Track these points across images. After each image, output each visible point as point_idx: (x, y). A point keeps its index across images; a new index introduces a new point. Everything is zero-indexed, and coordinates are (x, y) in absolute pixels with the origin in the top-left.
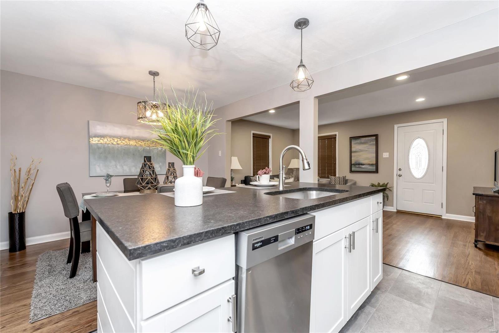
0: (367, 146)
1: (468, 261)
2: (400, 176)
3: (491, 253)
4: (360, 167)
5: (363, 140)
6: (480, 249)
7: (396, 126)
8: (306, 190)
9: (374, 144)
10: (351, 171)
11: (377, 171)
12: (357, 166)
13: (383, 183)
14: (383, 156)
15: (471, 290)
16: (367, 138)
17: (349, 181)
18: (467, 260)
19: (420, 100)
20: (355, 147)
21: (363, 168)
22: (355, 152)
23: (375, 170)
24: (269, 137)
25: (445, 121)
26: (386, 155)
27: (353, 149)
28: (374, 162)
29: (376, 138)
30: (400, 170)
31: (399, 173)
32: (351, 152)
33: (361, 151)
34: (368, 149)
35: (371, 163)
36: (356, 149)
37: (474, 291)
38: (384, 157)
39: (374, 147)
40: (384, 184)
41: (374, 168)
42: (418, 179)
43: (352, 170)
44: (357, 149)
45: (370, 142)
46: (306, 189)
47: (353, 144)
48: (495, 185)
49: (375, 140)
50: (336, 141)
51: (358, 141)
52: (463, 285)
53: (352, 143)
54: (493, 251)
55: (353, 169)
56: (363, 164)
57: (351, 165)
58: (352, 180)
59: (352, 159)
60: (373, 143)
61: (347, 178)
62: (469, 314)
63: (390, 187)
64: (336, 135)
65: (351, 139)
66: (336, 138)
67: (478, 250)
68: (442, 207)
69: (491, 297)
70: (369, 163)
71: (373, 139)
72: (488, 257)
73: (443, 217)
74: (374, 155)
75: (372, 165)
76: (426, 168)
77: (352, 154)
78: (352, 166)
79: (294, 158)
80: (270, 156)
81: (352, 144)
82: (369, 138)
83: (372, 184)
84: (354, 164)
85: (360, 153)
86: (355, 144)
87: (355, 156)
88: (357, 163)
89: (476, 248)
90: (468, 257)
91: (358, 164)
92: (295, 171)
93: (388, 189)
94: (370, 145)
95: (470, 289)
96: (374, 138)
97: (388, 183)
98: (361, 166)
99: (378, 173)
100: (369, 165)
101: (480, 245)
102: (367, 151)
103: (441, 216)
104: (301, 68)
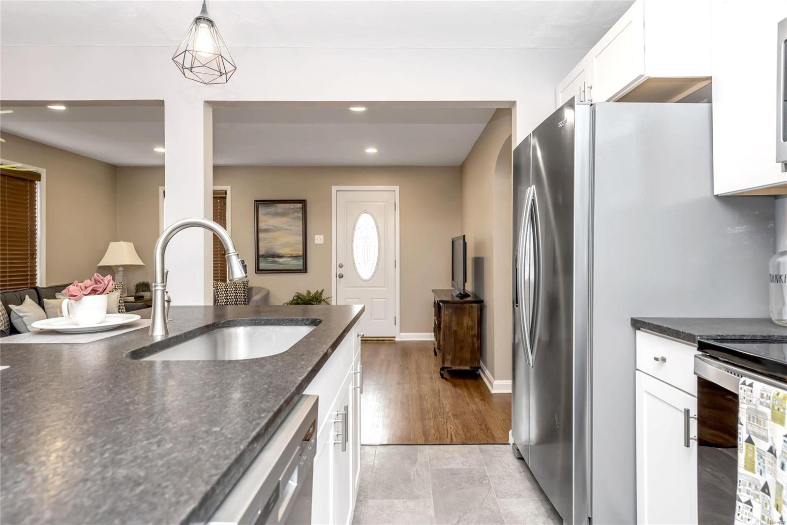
0: (288, 220)
1: (441, 402)
2: (341, 276)
3: (458, 381)
4: (275, 262)
5: (281, 207)
6: (446, 379)
7: (334, 189)
8: (219, 328)
9: (298, 218)
10: (258, 270)
11: (304, 270)
12: (271, 259)
13: (315, 291)
14: (314, 241)
15: (457, 446)
16: (287, 206)
17: (254, 292)
18: (440, 400)
19: (371, 151)
20: (267, 221)
21: (281, 264)
22: (266, 231)
23: (301, 267)
24: (38, 177)
25: (397, 188)
26: (318, 239)
27: (262, 225)
28: (301, 253)
29: (303, 205)
30: (341, 266)
31: (340, 271)
32: (257, 231)
33: (276, 229)
34: (289, 226)
35: (295, 253)
36: (266, 225)
37: (460, 444)
38: (316, 243)
39: (300, 223)
40: (318, 291)
41: (300, 263)
42: (366, 281)
43: (260, 268)
44: (269, 226)
45: (293, 213)
46: (220, 326)
47: (261, 214)
48: (453, 286)
49: (301, 210)
50: (225, 204)
51: (272, 209)
52: (448, 441)
53: (260, 212)
54: (459, 379)
55: (262, 265)
56: (280, 255)
57: (258, 257)
58: (260, 289)
59: (260, 244)
60: (299, 215)
61: (250, 285)
62: (467, 483)
63: (327, 298)
64: (226, 193)
65: (259, 203)
66: (225, 198)
67: (445, 381)
68: (395, 324)
69: (477, 446)
70: (291, 253)
71: (297, 208)
72: (457, 389)
73: (397, 339)
74: (300, 238)
75: (297, 257)
76: (376, 263)
77: (261, 235)
78: (260, 259)
79: (116, 240)
80: (38, 232)
81: (260, 216)
82: (292, 206)
83: (296, 295)
84: (263, 256)
85: (276, 234)
86: (266, 214)
87: (265, 239)
88: (270, 253)
89: (442, 379)
90: (439, 395)
91: (270, 255)
92: (121, 274)
93: (324, 301)
94: (293, 218)
95: (457, 444)
96: (300, 205)
97: (323, 290)
98: (276, 259)
99: (307, 272)
100: (292, 257)
101: (446, 375)
102: (287, 229)
103: (394, 337)
104: (204, 26)
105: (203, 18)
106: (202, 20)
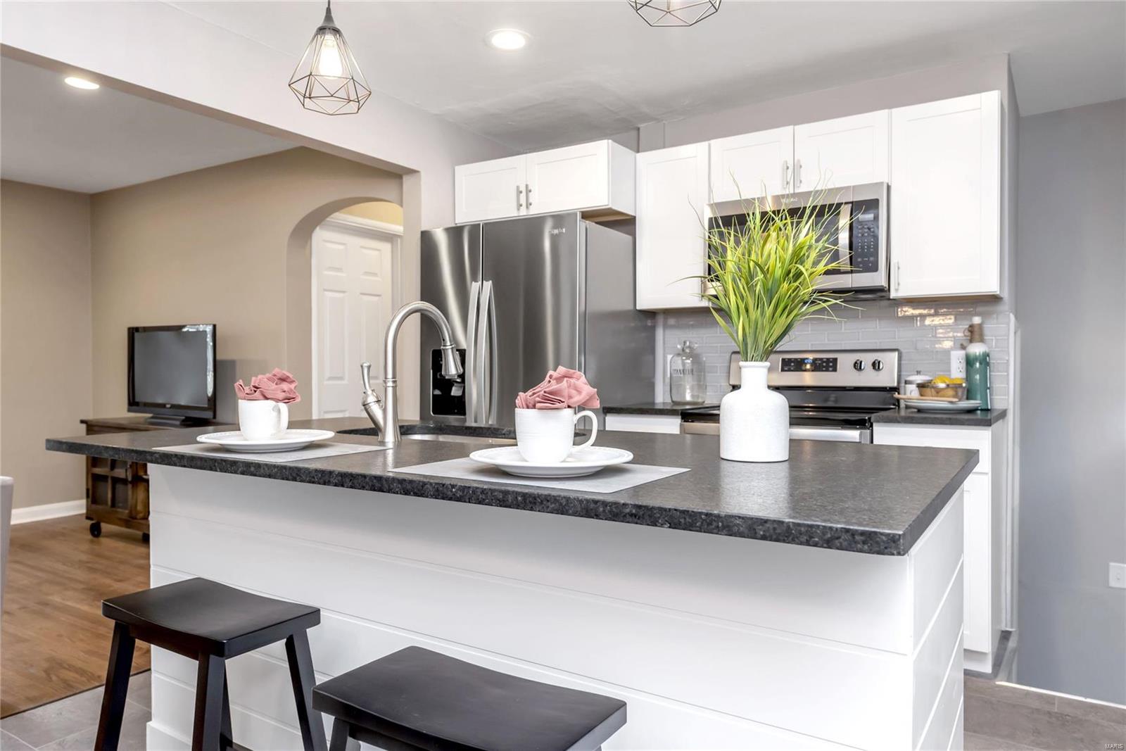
104: (329, 38)
105: (328, 27)
106: (327, 31)
